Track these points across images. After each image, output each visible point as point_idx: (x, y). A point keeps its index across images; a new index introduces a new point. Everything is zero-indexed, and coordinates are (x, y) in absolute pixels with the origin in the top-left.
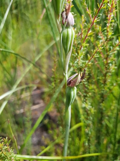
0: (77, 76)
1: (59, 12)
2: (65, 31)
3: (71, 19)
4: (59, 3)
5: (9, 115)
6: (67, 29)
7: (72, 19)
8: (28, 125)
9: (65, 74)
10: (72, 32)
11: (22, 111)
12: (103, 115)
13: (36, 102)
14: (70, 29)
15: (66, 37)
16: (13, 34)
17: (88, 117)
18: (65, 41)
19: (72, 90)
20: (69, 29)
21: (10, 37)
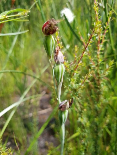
0: (67, 102)
1: (50, 54)
2: (56, 67)
3: (60, 58)
4: (50, 48)
5: (18, 119)
6: (57, 66)
7: (62, 58)
8: (35, 130)
9: (58, 98)
10: (62, 67)
11: (31, 115)
12: (98, 128)
13: (45, 106)
14: (61, 66)
15: (57, 72)
16: (25, 42)
17: (84, 130)
18: (56, 74)
19: (63, 113)
20: (59, 66)
21: (22, 46)
